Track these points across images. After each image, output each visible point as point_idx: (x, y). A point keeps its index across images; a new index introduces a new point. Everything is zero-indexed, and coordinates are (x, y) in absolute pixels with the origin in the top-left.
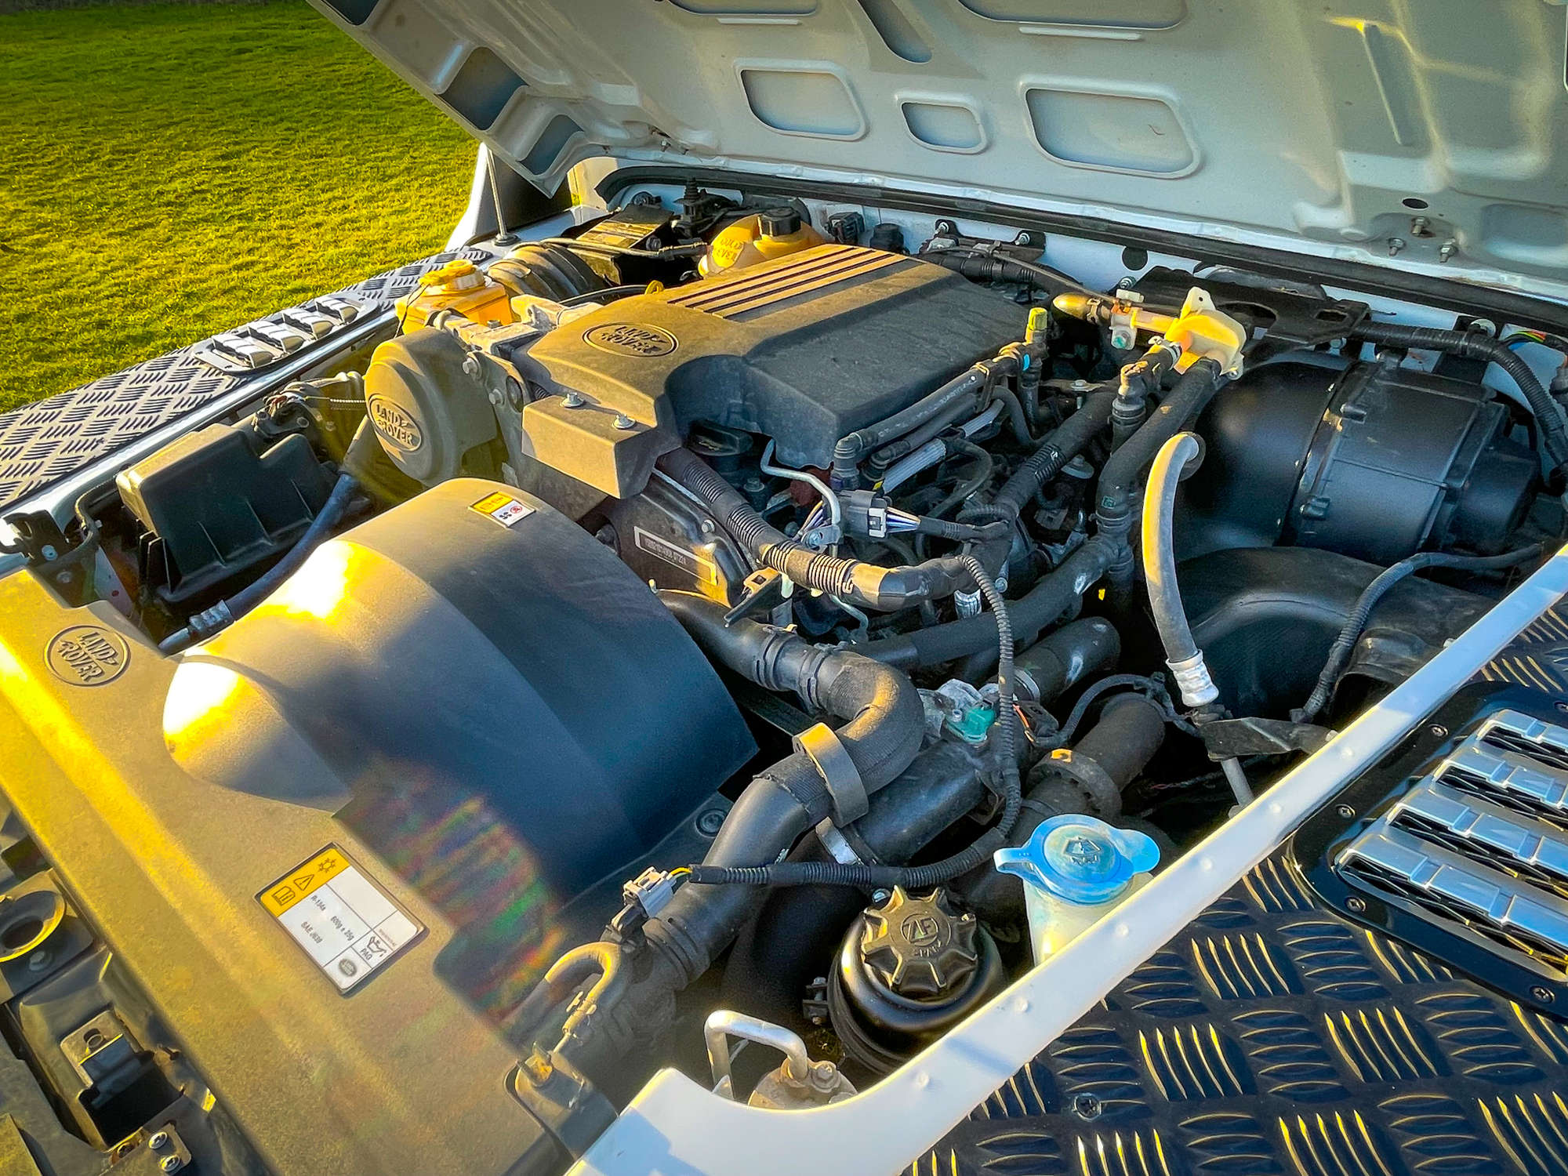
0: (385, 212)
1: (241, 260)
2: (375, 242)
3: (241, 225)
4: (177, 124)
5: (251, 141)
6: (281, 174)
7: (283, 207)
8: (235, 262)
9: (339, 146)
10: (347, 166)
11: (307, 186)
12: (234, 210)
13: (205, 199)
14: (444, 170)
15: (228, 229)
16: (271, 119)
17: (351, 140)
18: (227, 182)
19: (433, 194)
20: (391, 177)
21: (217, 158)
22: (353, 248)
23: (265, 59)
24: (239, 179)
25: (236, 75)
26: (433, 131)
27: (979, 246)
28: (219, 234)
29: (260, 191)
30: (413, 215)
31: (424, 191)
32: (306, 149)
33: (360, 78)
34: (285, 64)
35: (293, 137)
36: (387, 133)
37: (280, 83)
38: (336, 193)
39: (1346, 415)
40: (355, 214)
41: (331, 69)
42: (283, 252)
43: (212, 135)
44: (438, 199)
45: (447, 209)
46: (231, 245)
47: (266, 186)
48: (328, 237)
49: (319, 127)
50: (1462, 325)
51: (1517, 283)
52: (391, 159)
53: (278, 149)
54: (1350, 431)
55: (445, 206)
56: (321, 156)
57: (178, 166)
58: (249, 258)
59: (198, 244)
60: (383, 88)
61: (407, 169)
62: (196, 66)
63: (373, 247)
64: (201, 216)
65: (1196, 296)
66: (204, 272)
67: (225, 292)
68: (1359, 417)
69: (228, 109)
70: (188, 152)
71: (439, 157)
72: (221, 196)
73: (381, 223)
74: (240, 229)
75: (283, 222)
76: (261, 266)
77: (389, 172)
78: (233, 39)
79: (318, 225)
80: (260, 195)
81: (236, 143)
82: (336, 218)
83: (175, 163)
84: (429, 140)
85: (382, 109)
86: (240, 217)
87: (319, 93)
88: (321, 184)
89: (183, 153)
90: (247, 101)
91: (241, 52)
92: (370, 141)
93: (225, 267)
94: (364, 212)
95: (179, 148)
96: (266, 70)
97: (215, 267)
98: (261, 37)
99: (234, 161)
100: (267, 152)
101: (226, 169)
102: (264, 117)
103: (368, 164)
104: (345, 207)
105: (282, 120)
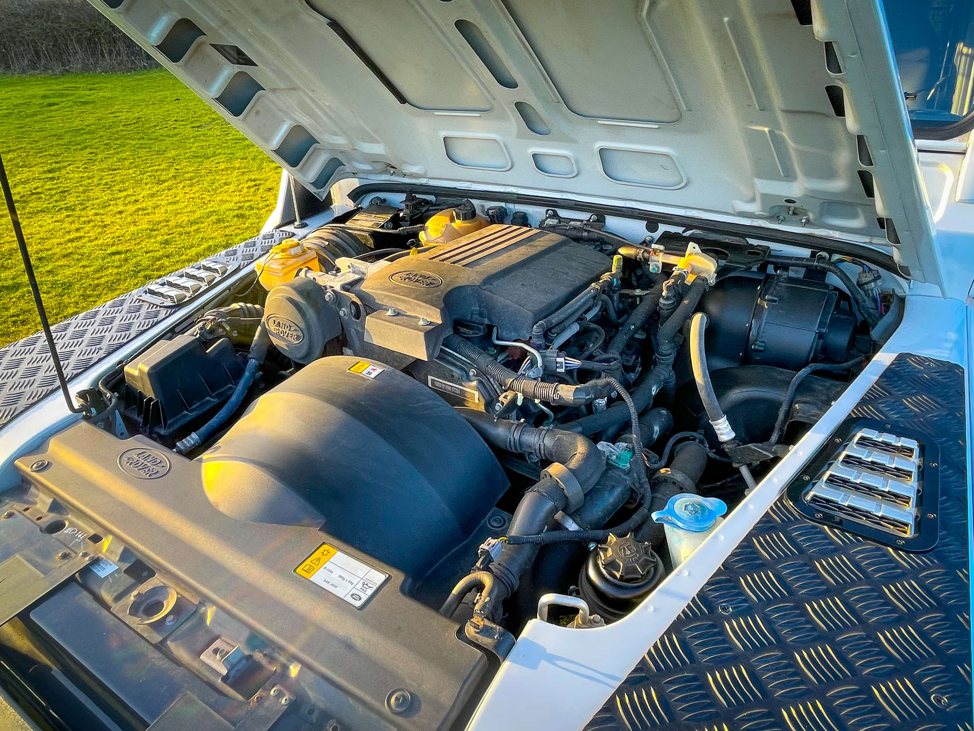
0: (163, 203)
1: (73, 235)
2: (160, 222)
3: (68, 214)
4: (14, 151)
5: (67, 161)
6: (90, 181)
7: (95, 202)
8: (68, 237)
9: (127, 163)
10: (134, 175)
11: (109, 188)
12: (61, 204)
13: (40, 198)
14: (198, 176)
15: (60, 216)
16: (79, 147)
17: (134, 159)
18: (54, 187)
19: (193, 191)
20: (164, 181)
21: (45, 172)
22: (147, 226)
23: (68, 109)
24: (61, 185)
25: (50, 119)
26: (187, 153)
27: (572, 223)
28: (54, 220)
29: (77, 192)
30: (183, 205)
31: (187, 190)
32: (104, 166)
33: (135, 121)
34: (83, 112)
35: (94, 158)
36: (157, 154)
37: (81, 125)
38: (130, 192)
39: (769, 301)
40: (144, 205)
41: (114, 115)
42: (100, 230)
43: (40, 157)
44: (197, 194)
45: (203, 200)
46: (64, 226)
47: (81, 189)
48: (129, 219)
49: (112, 151)
50: (813, 255)
51: (836, 235)
52: (162, 170)
53: (86, 166)
54: (771, 308)
55: (202, 199)
56: (116, 170)
57: (18, 177)
58: (78, 235)
59: (41, 226)
60: (151, 127)
61: (173, 176)
62: (22, 114)
63: (160, 225)
64: (39, 209)
65: (692, 247)
66: (48, 244)
67: (64, 256)
68: (775, 301)
69: (48, 141)
70: (24, 169)
71: (193, 168)
72: (52, 196)
73: (163, 210)
74: (68, 216)
75: (97, 211)
76: (87, 239)
77: (162, 178)
78: (44, 97)
79: (121, 212)
80: (78, 194)
81: (56, 163)
82: (132, 208)
83: (16, 176)
84: (185, 159)
85: (152, 140)
86: (67, 209)
87: (108, 131)
88: (117, 187)
89: (20, 169)
90: (60, 136)
91: (50, 105)
92: (147, 159)
93: (62, 240)
94: (150, 203)
95: (17, 166)
96: (69, 116)
97: (55, 241)
98: (61, 96)
99: (57, 174)
100: (79, 168)
101: (52, 179)
102: (74, 145)
103: (147, 174)
104: (136, 201)
105: (86, 147)
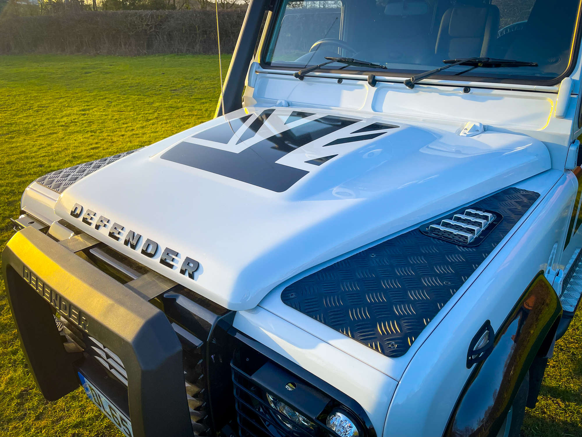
0: (149, 132)
1: (94, 146)
2: (146, 142)
3: (92, 134)
4: (64, 98)
5: (94, 105)
6: (106, 117)
7: (108, 129)
8: (91, 147)
9: (129, 108)
10: (132, 115)
11: (117, 122)
12: (88, 129)
13: (76, 125)
14: (171, 118)
15: (87, 135)
16: (102, 98)
17: (133, 106)
18: (85, 119)
19: (167, 127)
20: (150, 120)
21: (81, 111)
22: (138, 144)
23: (97, 76)
24: (89, 118)
25: (86, 81)
26: (166, 105)
28: (83, 137)
29: (98, 123)
30: (160, 133)
31: (164, 125)
32: (116, 109)
33: (136, 85)
34: (105, 78)
35: (110, 104)
36: (148, 105)
37: (104, 85)
38: (130, 124)
40: (137, 132)
41: (124, 81)
42: (110, 144)
43: (78, 102)
44: (169, 128)
45: (173, 132)
46: (89, 140)
47: (100, 121)
48: (127, 140)
49: (121, 101)
52: (150, 114)
53: (105, 108)
56: (122, 112)
57: (65, 112)
58: (97, 146)
59: (75, 140)
60: (145, 89)
61: (156, 117)
62: (69, 77)
64: (75, 131)
66: (79, 150)
67: (88, 157)
69: (84, 93)
70: (69, 108)
71: (168, 114)
72: (83, 124)
73: (148, 136)
74: (92, 136)
75: (109, 134)
76: (102, 148)
77: (149, 118)
78: (83, 68)
79: (123, 135)
80: (99, 124)
81: (87, 106)
82: (129, 133)
83: (63, 112)
84: (164, 108)
85: (145, 96)
86: (91, 132)
87: (120, 89)
88: (122, 122)
89: (66, 108)
90: (91, 91)
91: (86, 73)
92: (141, 107)
93: (87, 148)
94: (141, 131)
95: (64, 106)
96: (97, 80)
97: (83, 148)
98: (94, 68)
99: (87, 112)
100: (100, 109)
101: (84, 115)
102: (99, 97)
103: (141, 115)
104: (133, 130)
105: (105, 98)
